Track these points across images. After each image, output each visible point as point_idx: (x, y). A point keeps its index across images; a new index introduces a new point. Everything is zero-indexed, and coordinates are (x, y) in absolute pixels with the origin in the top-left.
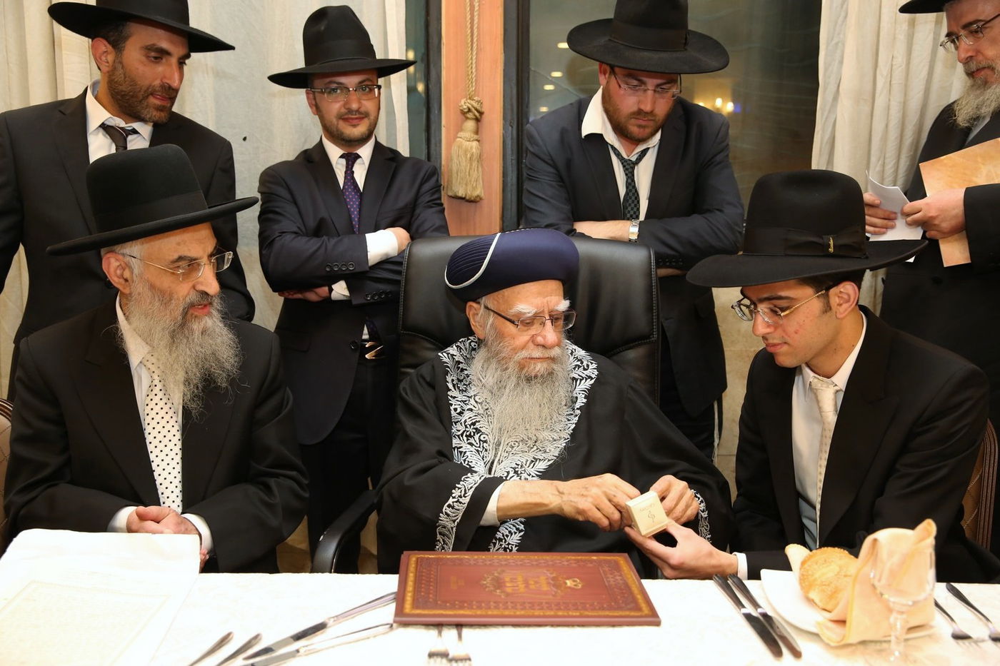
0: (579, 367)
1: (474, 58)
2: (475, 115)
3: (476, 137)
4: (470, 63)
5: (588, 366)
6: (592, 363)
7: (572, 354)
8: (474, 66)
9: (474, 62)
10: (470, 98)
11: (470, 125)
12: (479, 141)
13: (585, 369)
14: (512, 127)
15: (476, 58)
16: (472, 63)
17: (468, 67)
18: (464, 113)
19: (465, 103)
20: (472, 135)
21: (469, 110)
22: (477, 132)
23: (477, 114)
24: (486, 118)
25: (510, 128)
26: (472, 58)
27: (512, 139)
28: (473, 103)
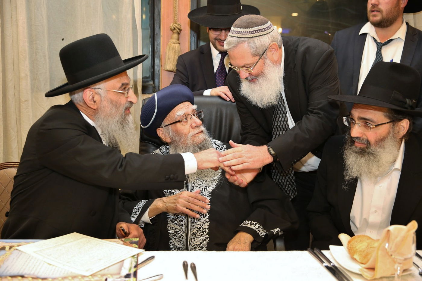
0: (218, 148)
1: (177, 3)
2: (177, 31)
3: (178, 42)
4: (175, 6)
5: (222, 148)
6: (224, 146)
7: (214, 143)
8: (177, 7)
9: (177, 5)
10: (175, 23)
11: (175, 36)
12: (179, 44)
13: (221, 149)
14: (194, 37)
15: (178, 3)
16: (176, 6)
17: (174, 8)
18: (172, 30)
19: (172, 25)
20: (176, 41)
21: (175, 29)
22: (178, 39)
23: (178, 30)
24: (182, 33)
25: (194, 38)
26: (176, 4)
27: (194, 43)
28: (176, 25)
